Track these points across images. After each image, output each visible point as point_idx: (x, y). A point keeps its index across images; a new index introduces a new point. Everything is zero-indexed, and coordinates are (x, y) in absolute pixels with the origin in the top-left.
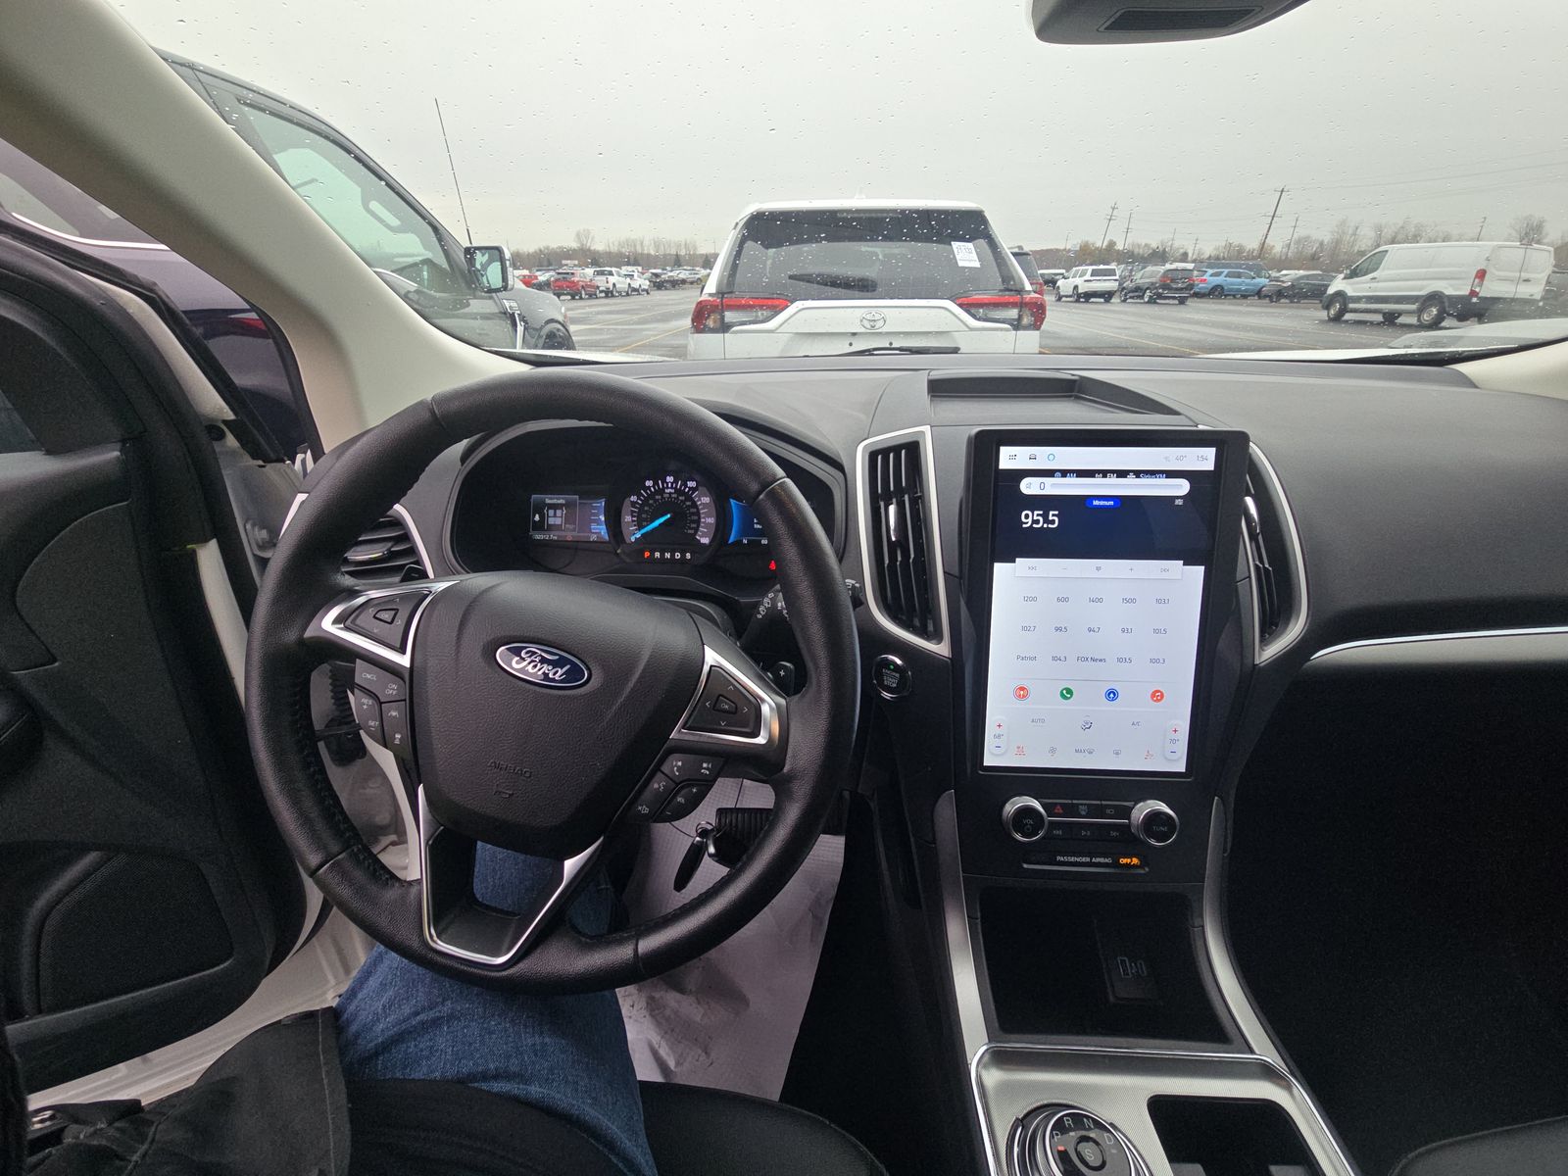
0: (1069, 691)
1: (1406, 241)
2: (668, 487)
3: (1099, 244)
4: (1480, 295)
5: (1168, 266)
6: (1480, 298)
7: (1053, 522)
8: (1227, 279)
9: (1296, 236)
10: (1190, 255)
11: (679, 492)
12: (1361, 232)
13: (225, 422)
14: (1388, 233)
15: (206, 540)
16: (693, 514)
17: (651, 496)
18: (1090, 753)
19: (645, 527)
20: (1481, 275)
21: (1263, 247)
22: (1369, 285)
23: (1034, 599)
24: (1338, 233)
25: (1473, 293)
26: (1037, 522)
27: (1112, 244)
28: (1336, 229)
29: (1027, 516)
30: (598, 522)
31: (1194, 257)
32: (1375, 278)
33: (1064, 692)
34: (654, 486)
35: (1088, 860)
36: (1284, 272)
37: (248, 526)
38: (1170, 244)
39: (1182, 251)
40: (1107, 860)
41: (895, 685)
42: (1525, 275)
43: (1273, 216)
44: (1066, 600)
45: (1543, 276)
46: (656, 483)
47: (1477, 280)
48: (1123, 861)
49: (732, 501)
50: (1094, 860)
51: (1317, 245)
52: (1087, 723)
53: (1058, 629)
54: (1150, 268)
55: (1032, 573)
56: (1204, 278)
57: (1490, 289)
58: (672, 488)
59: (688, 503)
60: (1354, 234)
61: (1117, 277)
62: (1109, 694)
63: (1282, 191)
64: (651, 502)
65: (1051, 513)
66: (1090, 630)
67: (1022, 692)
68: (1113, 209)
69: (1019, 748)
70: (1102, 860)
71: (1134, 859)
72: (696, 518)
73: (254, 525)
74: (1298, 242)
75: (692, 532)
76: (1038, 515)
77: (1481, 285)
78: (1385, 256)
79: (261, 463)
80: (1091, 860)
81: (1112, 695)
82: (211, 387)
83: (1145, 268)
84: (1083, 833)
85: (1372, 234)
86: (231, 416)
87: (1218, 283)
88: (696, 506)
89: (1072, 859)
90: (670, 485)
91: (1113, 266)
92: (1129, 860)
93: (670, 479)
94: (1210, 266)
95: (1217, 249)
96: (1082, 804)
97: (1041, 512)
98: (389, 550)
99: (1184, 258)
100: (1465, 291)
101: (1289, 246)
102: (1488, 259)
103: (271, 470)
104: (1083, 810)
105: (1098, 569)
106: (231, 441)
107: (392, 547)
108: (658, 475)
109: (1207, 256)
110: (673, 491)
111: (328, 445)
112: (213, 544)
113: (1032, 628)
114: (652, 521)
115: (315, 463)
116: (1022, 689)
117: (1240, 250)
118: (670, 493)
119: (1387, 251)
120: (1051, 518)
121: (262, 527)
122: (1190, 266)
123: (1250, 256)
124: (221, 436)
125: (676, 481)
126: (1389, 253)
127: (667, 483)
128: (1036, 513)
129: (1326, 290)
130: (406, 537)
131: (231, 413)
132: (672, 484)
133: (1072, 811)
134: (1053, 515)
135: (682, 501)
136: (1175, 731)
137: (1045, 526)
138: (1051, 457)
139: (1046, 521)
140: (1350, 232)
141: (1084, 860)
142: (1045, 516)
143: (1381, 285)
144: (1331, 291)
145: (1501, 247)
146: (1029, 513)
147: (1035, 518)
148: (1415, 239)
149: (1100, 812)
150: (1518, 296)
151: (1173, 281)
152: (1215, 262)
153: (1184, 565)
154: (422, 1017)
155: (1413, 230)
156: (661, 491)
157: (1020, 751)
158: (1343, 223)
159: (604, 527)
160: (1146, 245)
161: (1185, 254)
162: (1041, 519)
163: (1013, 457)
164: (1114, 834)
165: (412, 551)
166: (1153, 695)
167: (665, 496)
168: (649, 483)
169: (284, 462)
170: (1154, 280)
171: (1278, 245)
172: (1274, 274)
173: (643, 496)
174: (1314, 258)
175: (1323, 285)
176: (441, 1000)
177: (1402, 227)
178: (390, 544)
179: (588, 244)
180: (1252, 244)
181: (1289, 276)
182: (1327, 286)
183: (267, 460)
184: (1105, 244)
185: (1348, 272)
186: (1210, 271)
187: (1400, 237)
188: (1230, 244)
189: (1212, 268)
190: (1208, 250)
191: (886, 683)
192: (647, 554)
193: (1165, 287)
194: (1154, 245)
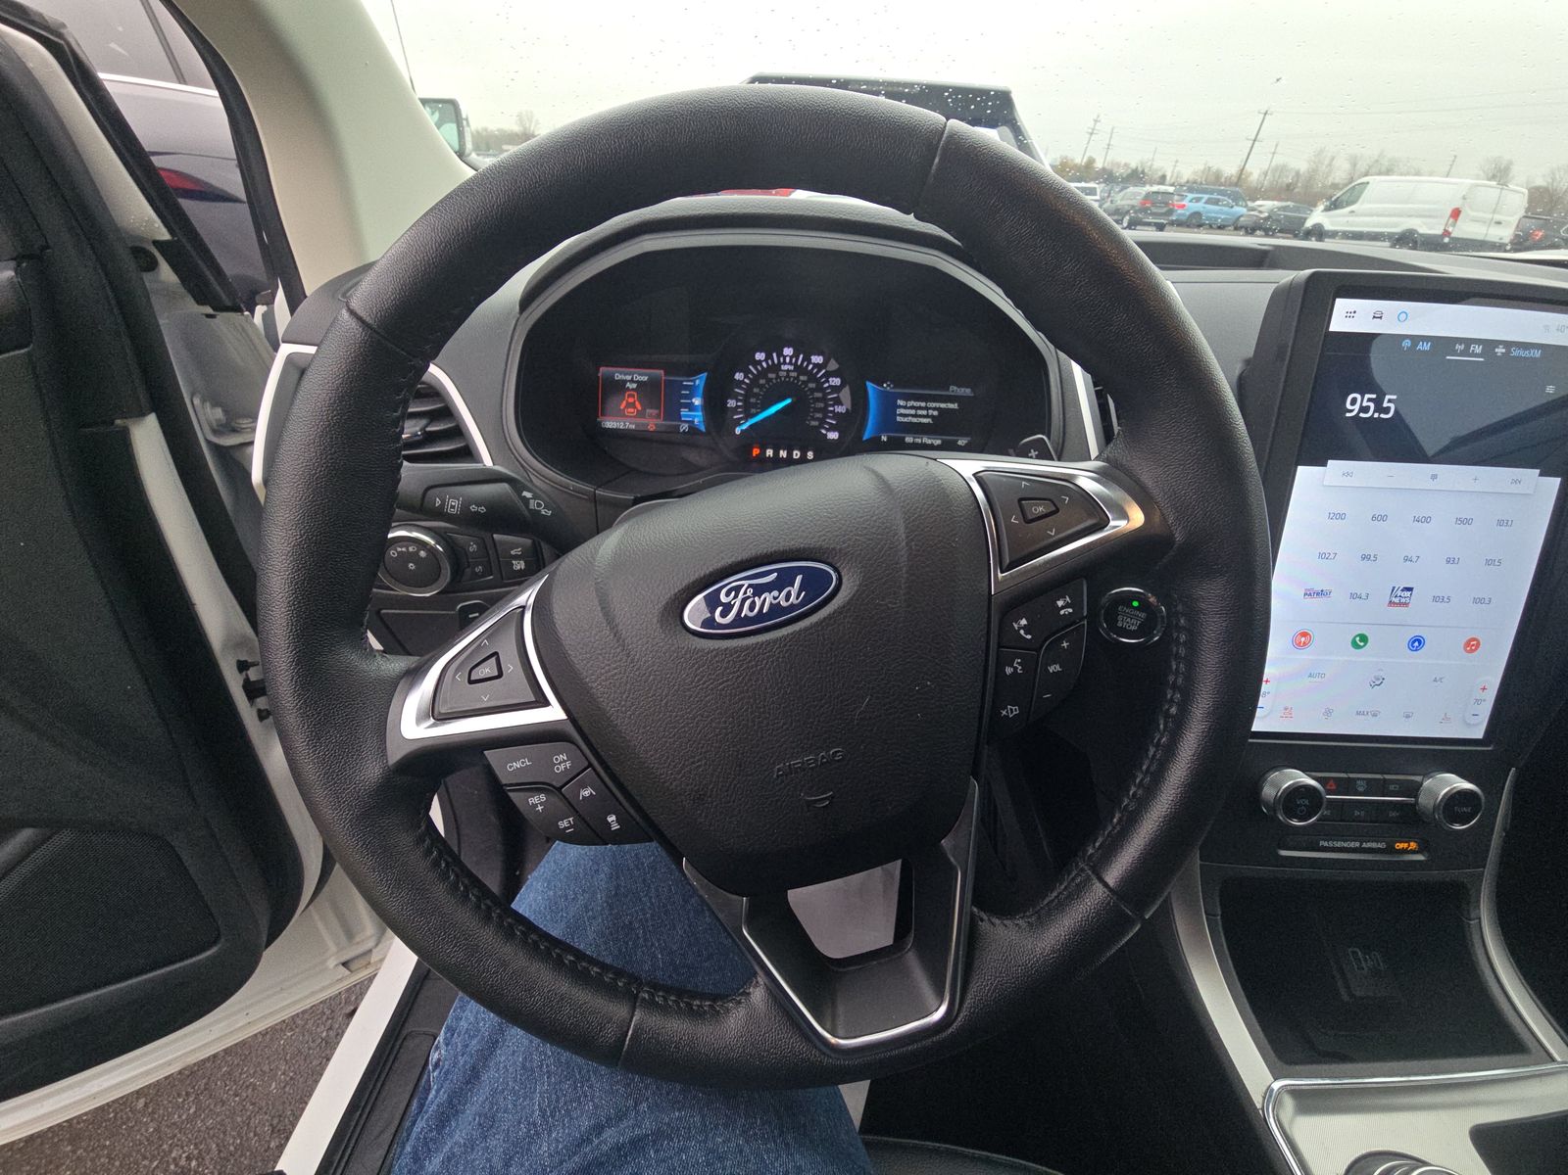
0: (1364, 638)
1: (1380, 174)
2: (785, 363)
3: (1078, 161)
4: (1453, 235)
5: (1148, 188)
6: (1453, 239)
7: (1387, 410)
8: (1207, 206)
9: (1273, 164)
10: (1168, 178)
11: (798, 369)
12: (1336, 163)
13: (156, 243)
14: (1362, 167)
15: (142, 414)
16: (818, 400)
17: (763, 373)
18: (1375, 715)
19: (754, 415)
20: (1456, 214)
21: (1241, 174)
22: (1346, 219)
23: (1341, 516)
24: (1315, 162)
25: (1446, 233)
26: (1365, 409)
27: (1091, 161)
28: (1313, 158)
29: (1353, 402)
30: (691, 407)
31: (1173, 181)
32: (1353, 212)
33: (1358, 639)
34: (766, 360)
35: (1357, 844)
36: (1258, 203)
37: (197, 401)
38: (1149, 163)
39: (1160, 174)
40: (1380, 846)
41: (1133, 628)
42: (1497, 217)
43: (1255, 141)
44: (1384, 518)
45: (1514, 220)
46: (769, 357)
47: (1451, 220)
48: (1400, 846)
49: (870, 385)
50: (1364, 845)
51: (1294, 174)
52: (1378, 679)
53: (1365, 557)
54: (1131, 189)
55: (1347, 482)
56: (1183, 203)
57: (1465, 229)
58: (790, 363)
59: (812, 385)
60: (1330, 165)
61: (1098, 197)
62: (1415, 641)
63: (1265, 114)
64: (762, 381)
65: (1387, 397)
66: (1406, 559)
67: (1303, 639)
68: (1096, 121)
69: (1286, 709)
70: (1374, 845)
71: (1412, 844)
72: (822, 405)
73: (203, 401)
74: (1275, 170)
75: (815, 423)
76: (1369, 400)
77: (1454, 225)
78: (1365, 188)
79: (209, 310)
80: (1361, 845)
81: (1416, 644)
82: (136, 188)
83: (1126, 188)
84: (1357, 813)
85: (1347, 166)
86: (165, 235)
87: (1196, 210)
88: (823, 390)
89: (1339, 844)
90: (788, 360)
91: (1091, 185)
92: (1406, 845)
93: (788, 351)
94: (1191, 190)
95: (1195, 173)
96: (1358, 779)
97: (1374, 396)
98: (423, 429)
99: (1162, 180)
100: (1439, 231)
101: (1266, 174)
102: (1464, 198)
103: (224, 322)
104: (1361, 787)
105: (1434, 477)
106: (166, 273)
107: (427, 426)
108: (774, 346)
109: (1185, 180)
110: (791, 368)
111: (311, 283)
112: (152, 420)
113: (1332, 556)
114: (764, 408)
115: (292, 310)
116: (1304, 634)
117: (1218, 175)
118: (788, 371)
119: (1368, 183)
120: (1385, 405)
121: (215, 405)
122: (1171, 189)
123: (1229, 183)
124: (152, 266)
125: (796, 355)
126: (1369, 187)
127: (785, 357)
128: (1367, 396)
129: (1304, 222)
130: (447, 412)
131: (164, 230)
132: (791, 358)
133: (1347, 786)
134: (1390, 401)
135: (803, 382)
136: (1484, 689)
137: (1376, 415)
138: (1403, 316)
139: (1380, 409)
140: (1326, 162)
141: (1352, 845)
142: (1378, 402)
143: (1357, 219)
144: (1309, 224)
145: (1478, 185)
146: (1358, 396)
147: (1365, 404)
148: (1388, 172)
149: (1382, 788)
150: (1488, 239)
151: (1154, 204)
152: (1193, 187)
153: (1541, 475)
154: (610, 1136)
155: (1387, 164)
156: (776, 368)
157: (1288, 712)
158: (1321, 151)
159: (700, 414)
160: (1126, 165)
161: (1164, 177)
162: (1372, 405)
163: (1351, 315)
164: (1393, 814)
165: (459, 431)
166: (1468, 644)
167: (781, 374)
168: (760, 356)
169: (241, 311)
170: (1134, 202)
171: (1255, 172)
172: (1250, 204)
173: (752, 373)
174: (1289, 188)
175: (1301, 218)
176: (631, 1102)
177: (1377, 161)
178: (424, 422)
179: (532, 128)
180: (1230, 170)
181: (1267, 206)
182: (1305, 219)
183: (220, 308)
184: (1085, 160)
185: (1328, 203)
186: (1190, 196)
187: (1374, 170)
188: (1209, 168)
189: (1192, 193)
190: (1187, 173)
191: (1120, 624)
192: (756, 452)
193: (1144, 210)
194: (1133, 165)
